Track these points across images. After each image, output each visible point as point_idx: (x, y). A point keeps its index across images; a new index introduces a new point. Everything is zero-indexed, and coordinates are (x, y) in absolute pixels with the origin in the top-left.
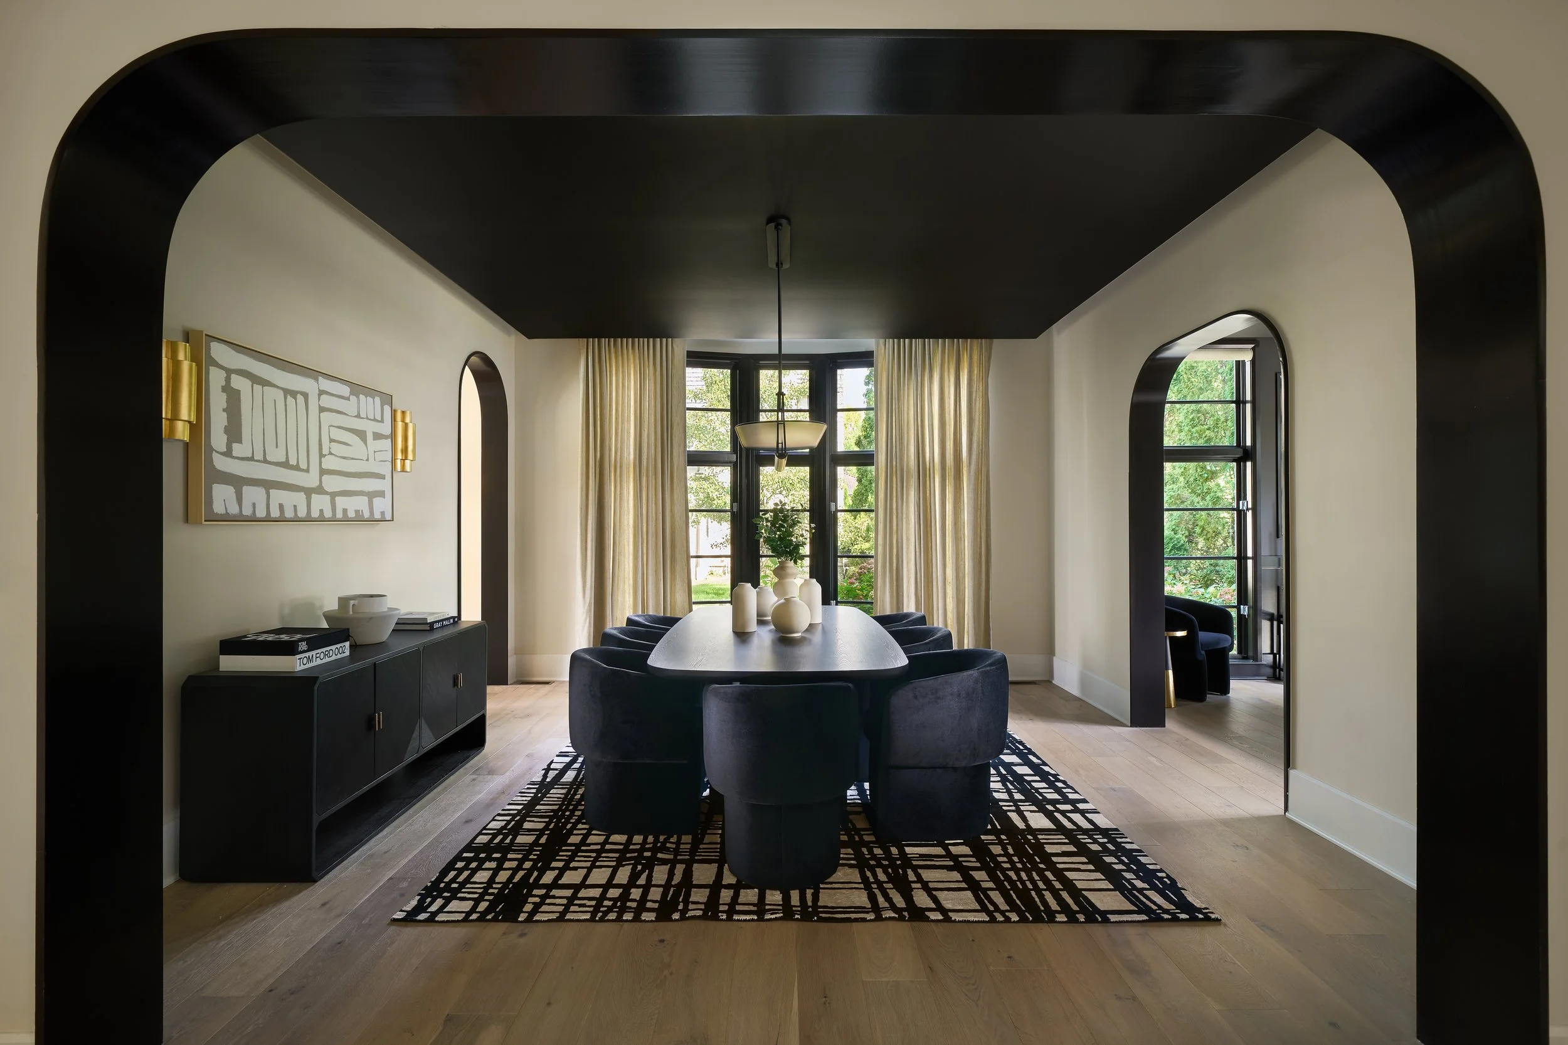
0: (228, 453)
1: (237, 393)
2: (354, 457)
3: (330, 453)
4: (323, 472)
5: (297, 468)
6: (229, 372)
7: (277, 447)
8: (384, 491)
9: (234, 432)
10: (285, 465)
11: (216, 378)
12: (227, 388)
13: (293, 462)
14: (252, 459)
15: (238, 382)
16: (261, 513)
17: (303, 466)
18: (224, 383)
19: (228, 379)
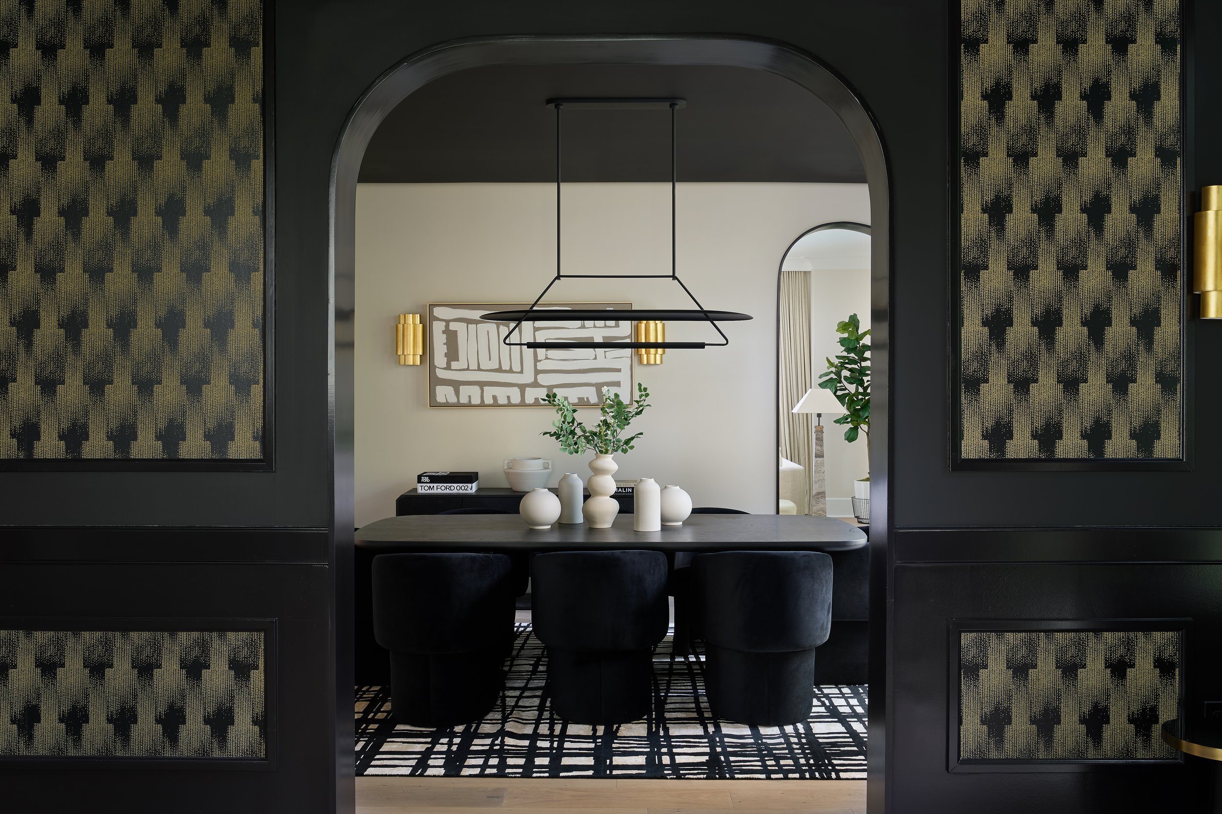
0: (448, 367)
1: (455, 333)
2: (575, 358)
3: (547, 358)
4: (537, 372)
5: (511, 371)
6: (447, 322)
7: (490, 360)
8: (620, 382)
9: (452, 354)
10: (500, 370)
11: (438, 328)
12: (447, 331)
13: (506, 367)
14: (468, 369)
15: (453, 326)
16: (476, 401)
17: (516, 367)
18: (444, 329)
19: (447, 326)
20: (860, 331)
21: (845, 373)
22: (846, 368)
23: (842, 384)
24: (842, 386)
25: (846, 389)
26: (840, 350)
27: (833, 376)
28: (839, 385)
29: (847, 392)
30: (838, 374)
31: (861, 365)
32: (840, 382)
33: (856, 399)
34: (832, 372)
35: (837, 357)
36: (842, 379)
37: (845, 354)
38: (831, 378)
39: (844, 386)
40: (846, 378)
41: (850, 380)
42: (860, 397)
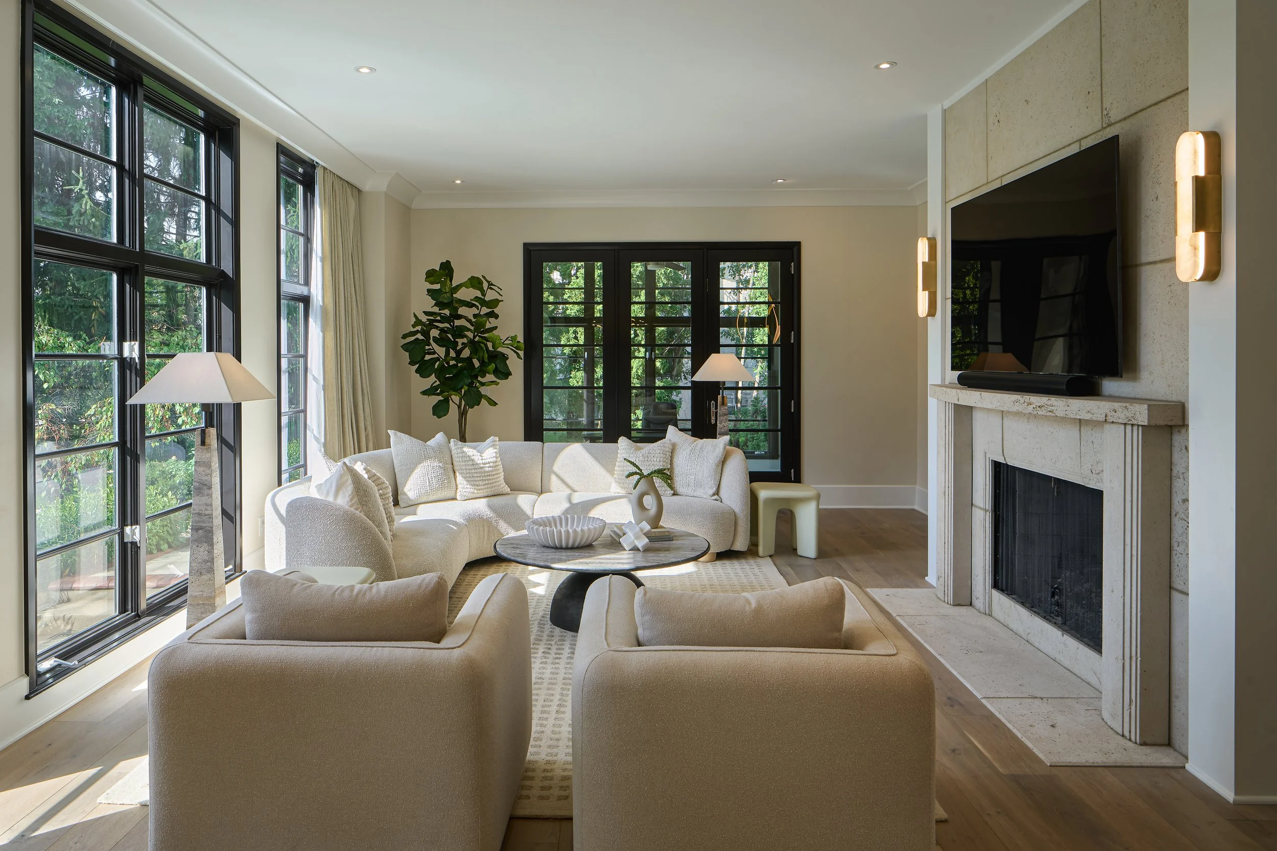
20: (455, 283)
21: (434, 333)
22: (437, 327)
23: (430, 347)
24: (430, 349)
25: (434, 353)
26: (429, 304)
27: (419, 336)
28: (427, 347)
29: (436, 356)
30: (426, 334)
31: (454, 324)
32: (429, 344)
33: (447, 366)
34: (417, 332)
35: (424, 312)
36: (431, 341)
37: (436, 309)
38: (417, 339)
39: (433, 349)
40: (435, 339)
41: (440, 341)
42: (452, 363)
